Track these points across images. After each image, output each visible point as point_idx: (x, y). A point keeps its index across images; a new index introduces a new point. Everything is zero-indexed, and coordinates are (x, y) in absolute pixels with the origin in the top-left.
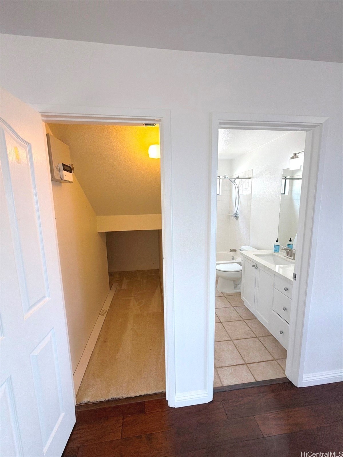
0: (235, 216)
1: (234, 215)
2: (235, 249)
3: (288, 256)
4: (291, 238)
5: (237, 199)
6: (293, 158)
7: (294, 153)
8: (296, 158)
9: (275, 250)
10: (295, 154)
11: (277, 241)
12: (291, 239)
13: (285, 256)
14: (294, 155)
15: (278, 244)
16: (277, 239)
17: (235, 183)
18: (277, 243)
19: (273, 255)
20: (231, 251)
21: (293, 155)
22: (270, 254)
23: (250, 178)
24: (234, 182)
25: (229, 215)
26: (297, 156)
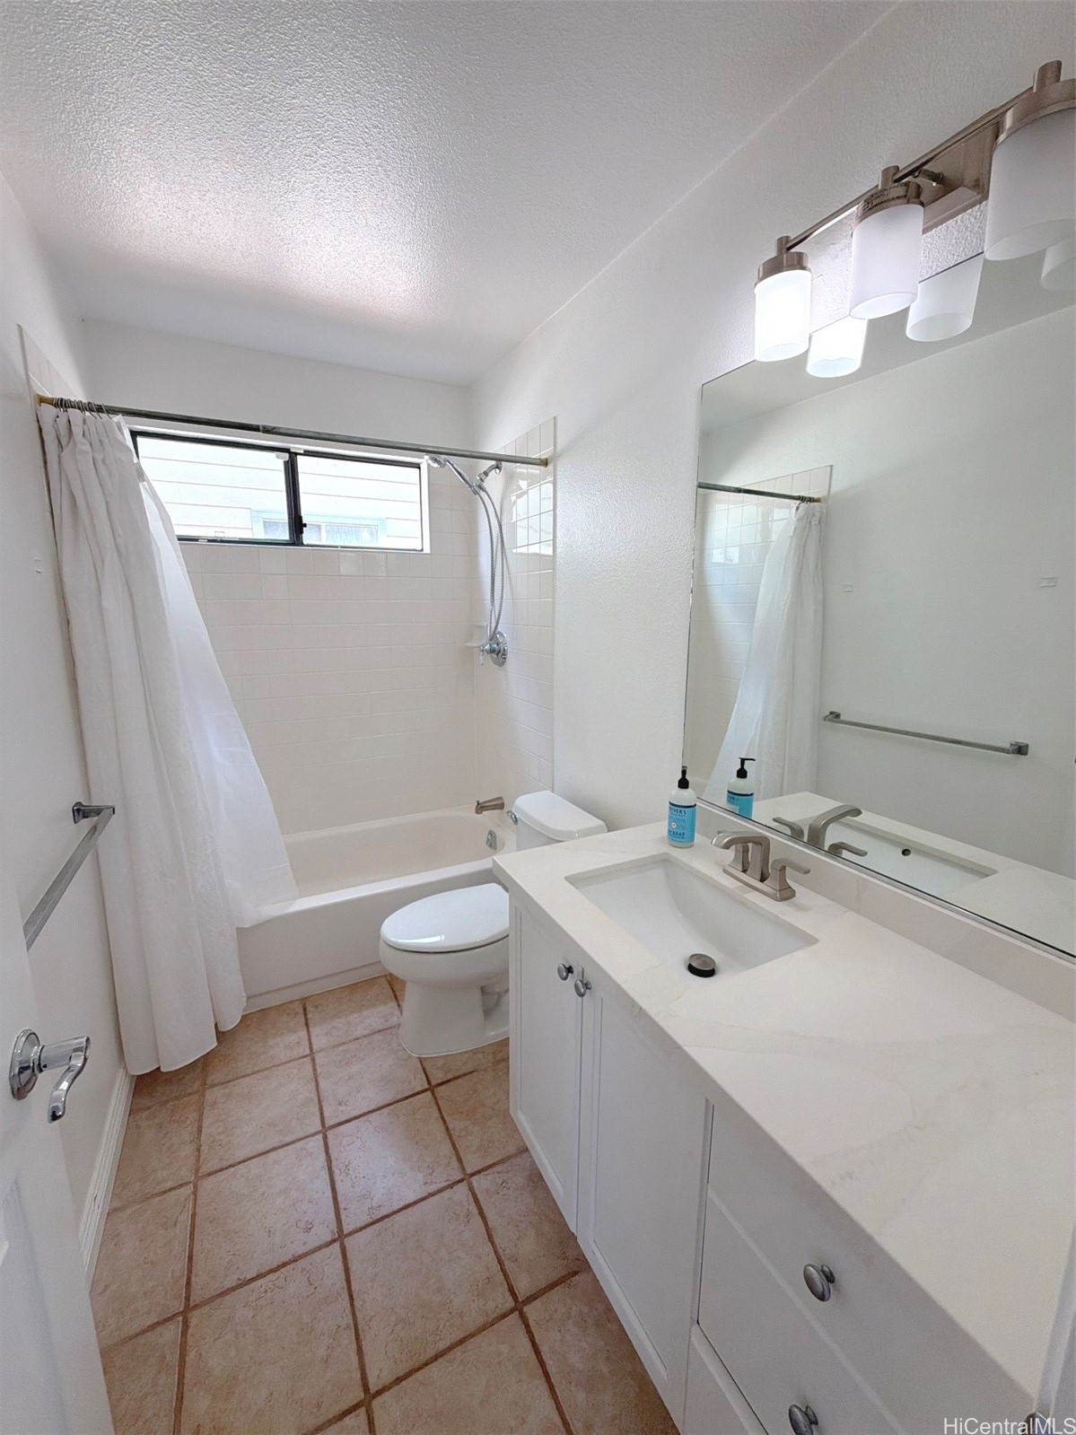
0: (492, 651)
1: (487, 647)
2: (501, 798)
3: (744, 871)
4: (743, 761)
5: (496, 578)
6: (773, 267)
7: (780, 240)
8: (792, 267)
9: (672, 833)
10: (786, 245)
11: (683, 784)
12: (746, 767)
13: (730, 870)
14: (780, 250)
15: (686, 796)
16: (684, 772)
17: (482, 494)
18: (684, 792)
19: (664, 861)
20: (480, 808)
21: (773, 254)
22: (654, 856)
23: (545, 463)
24: (481, 487)
25: (468, 644)
26: (800, 255)
